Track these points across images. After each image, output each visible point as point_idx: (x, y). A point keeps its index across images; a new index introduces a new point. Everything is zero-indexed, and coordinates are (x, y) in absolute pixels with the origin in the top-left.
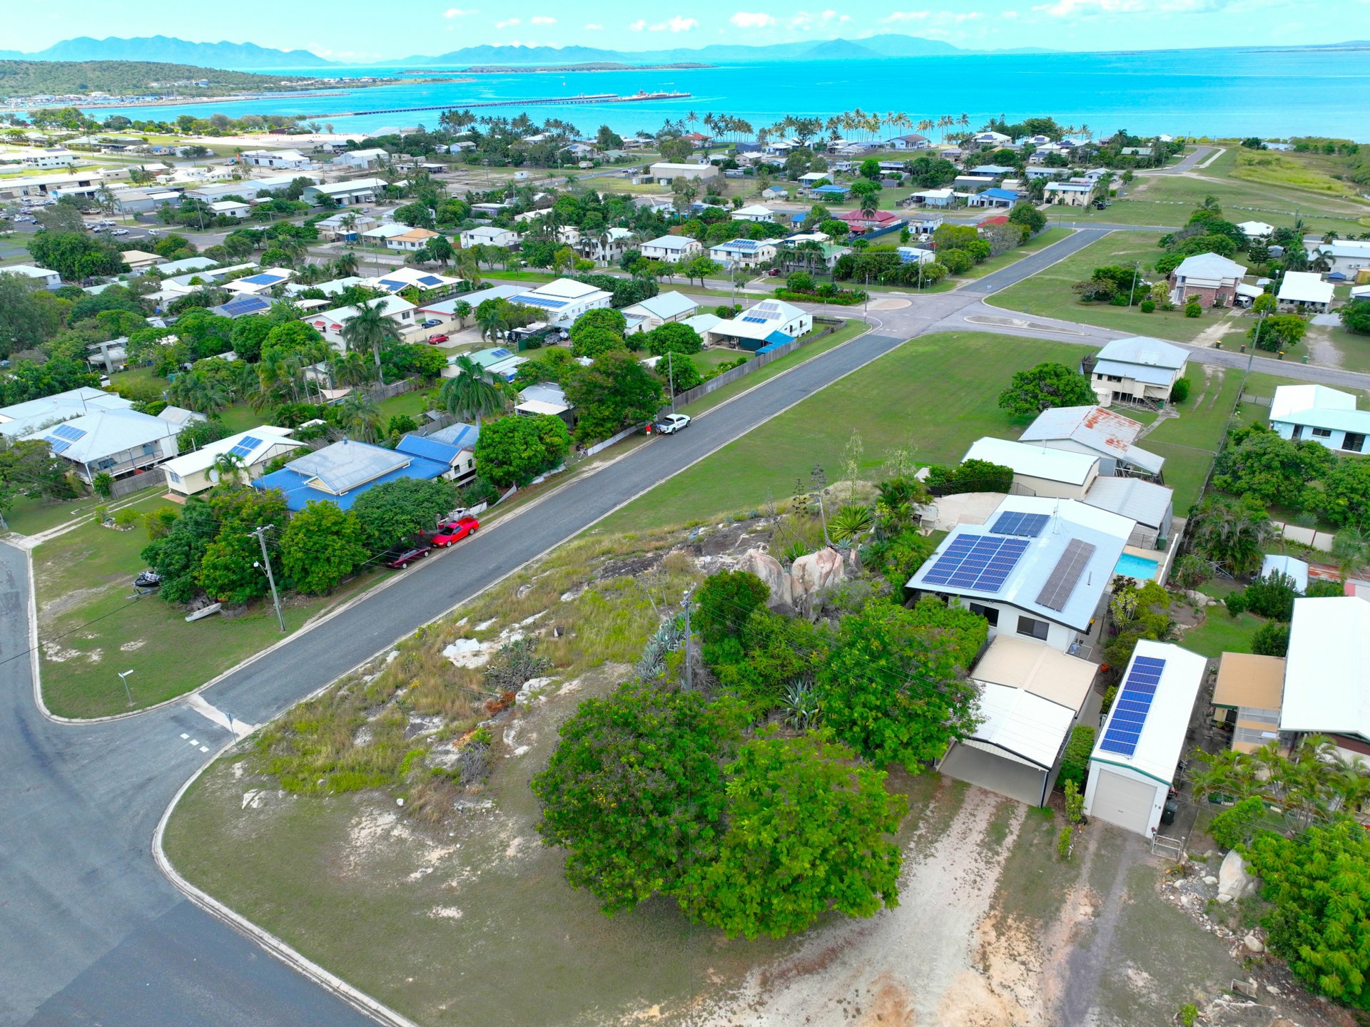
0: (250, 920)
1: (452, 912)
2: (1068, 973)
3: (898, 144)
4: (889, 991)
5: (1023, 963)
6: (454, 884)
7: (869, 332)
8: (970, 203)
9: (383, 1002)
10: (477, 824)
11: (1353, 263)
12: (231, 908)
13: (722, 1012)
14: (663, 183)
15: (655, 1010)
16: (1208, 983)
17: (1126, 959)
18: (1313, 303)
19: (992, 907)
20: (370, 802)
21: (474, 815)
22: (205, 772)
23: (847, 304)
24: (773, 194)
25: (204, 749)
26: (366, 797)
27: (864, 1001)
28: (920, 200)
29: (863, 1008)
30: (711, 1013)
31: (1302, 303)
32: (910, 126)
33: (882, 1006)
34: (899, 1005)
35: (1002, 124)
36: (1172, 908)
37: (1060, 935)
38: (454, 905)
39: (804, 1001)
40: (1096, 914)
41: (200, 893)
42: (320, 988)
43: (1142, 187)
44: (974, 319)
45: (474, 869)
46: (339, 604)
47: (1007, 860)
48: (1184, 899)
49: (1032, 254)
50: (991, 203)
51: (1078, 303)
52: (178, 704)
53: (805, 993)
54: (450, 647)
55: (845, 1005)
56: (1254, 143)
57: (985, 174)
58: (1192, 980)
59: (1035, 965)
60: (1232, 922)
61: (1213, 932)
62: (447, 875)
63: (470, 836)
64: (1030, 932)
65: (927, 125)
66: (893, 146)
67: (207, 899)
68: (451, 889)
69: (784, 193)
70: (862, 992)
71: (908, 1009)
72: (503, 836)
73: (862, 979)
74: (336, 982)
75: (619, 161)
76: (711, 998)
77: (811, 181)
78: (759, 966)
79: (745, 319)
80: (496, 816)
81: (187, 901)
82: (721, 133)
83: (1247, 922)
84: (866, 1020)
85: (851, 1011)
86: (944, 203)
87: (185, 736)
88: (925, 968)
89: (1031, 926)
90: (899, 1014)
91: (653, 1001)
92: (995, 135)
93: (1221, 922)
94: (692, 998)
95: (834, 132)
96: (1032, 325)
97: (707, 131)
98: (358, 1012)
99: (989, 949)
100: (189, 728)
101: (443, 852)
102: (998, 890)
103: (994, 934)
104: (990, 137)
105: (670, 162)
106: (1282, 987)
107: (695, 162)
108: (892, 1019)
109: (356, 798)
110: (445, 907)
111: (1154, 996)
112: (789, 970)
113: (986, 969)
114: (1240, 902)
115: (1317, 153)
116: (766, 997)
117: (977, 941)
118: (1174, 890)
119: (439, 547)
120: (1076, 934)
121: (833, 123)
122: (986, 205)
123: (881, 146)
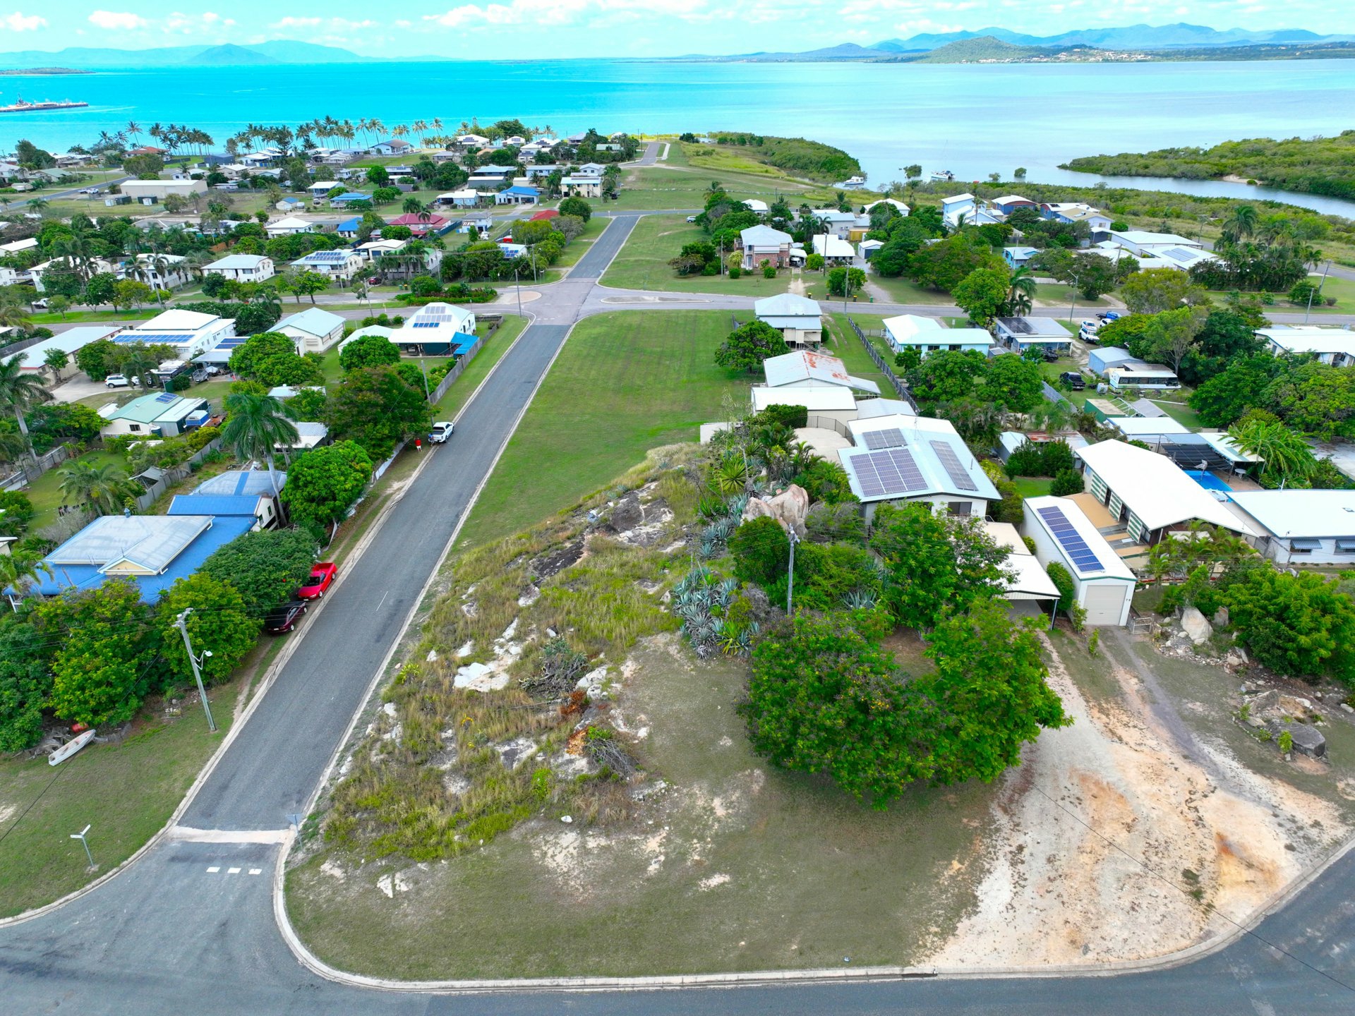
0: (527, 977)
1: (717, 880)
2: (1161, 721)
3: (383, 149)
4: (1084, 779)
5: (1135, 727)
6: (697, 858)
7: (531, 323)
8: (497, 201)
9: (739, 970)
10: (667, 804)
11: (844, 225)
12: (495, 978)
13: (1000, 842)
14: (147, 202)
15: (956, 865)
16: (1230, 694)
17: (1180, 701)
18: (844, 258)
19: (1087, 701)
20: (535, 834)
21: (656, 799)
22: (287, 889)
23: (485, 301)
24: (289, 207)
25: (256, 872)
26: (523, 830)
27: (1076, 791)
28: (449, 201)
29: (1079, 795)
30: (995, 847)
31: (837, 258)
32: (385, 132)
33: (1089, 790)
34: (1097, 783)
35: (476, 126)
36: (1176, 660)
37: (1136, 702)
38: (715, 873)
39: (1043, 810)
40: (1142, 681)
41: (443, 984)
42: (665, 991)
43: (631, 178)
44: (609, 299)
45: (701, 839)
46: (253, 685)
47: (1065, 669)
48: (1180, 651)
49: (596, 241)
50: (517, 200)
51: (676, 277)
52: (161, 845)
53: (1037, 804)
54: (457, 678)
55: (1067, 799)
56: (689, 138)
57: (490, 174)
58: (1221, 696)
59: (1141, 725)
60: (1214, 653)
61: (1208, 664)
62: (683, 856)
63: (669, 816)
64: (1120, 707)
65: (402, 130)
66: (379, 151)
67: (457, 984)
68: (698, 863)
69: (300, 204)
70: (1069, 786)
71: (1105, 783)
72: (700, 803)
73: (1061, 779)
74: (676, 980)
75: (65, 181)
76: (983, 837)
77: (322, 191)
78: (992, 801)
79: (416, 325)
80: (677, 791)
81: (436, 997)
82: (173, 144)
83: (1222, 651)
84: (1088, 802)
85: (1076, 802)
86: (472, 203)
87: (213, 869)
88: (1089, 754)
89: (1116, 703)
90: (1103, 789)
91: (949, 859)
92: (476, 137)
93: (1209, 656)
94: (971, 843)
95: (307, 141)
96: (661, 299)
97: (157, 144)
98: (724, 990)
99: (1110, 727)
100: (210, 861)
101: (658, 839)
102: (1080, 689)
103: (1103, 717)
104: (471, 140)
105: (142, 178)
106: (1265, 680)
107: (169, 178)
108: (1102, 793)
109: (514, 835)
110: (708, 878)
111: (1213, 713)
112: (1012, 796)
113: (1120, 739)
114: (1210, 640)
115: (734, 144)
116: (1015, 819)
117: (1099, 725)
118: (1169, 649)
119: (312, 600)
120: (1143, 698)
121: (303, 131)
122: (513, 202)
123: (367, 153)
